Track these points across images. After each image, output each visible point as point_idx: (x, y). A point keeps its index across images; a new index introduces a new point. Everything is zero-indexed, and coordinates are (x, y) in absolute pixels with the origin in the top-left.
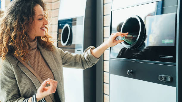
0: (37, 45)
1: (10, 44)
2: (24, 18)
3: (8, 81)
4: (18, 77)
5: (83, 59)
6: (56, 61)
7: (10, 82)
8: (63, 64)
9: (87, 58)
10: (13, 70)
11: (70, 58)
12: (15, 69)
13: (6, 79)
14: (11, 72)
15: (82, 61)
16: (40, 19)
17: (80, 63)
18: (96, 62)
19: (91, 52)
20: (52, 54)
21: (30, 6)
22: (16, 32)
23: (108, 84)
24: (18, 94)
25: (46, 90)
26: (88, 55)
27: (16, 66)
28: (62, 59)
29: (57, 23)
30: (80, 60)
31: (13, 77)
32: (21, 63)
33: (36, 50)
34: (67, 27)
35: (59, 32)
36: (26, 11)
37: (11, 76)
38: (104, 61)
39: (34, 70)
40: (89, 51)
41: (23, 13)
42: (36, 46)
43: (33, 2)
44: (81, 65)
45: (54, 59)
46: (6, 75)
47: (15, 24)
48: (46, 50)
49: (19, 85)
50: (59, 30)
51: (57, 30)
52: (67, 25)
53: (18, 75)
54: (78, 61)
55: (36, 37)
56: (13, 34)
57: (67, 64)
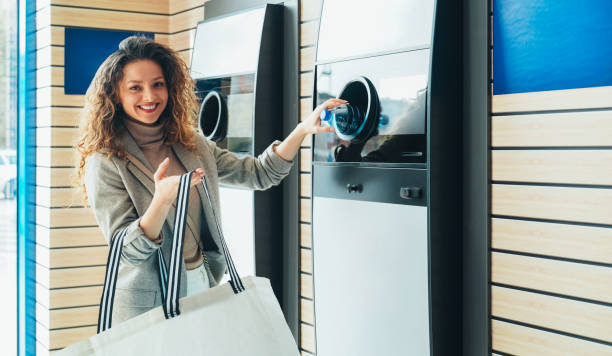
5: (259, 167)
8: (220, 175)
9: (266, 161)
10: (120, 173)
11: (232, 163)
12: (123, 171)
15: (257, 171)
18: (288, 170)
19: (274, 151)
23: (309, 223)
26: (268, 157)
27: (124, 168)
30: (254, 169)
31: (121, 186)
33: (161, 143)
34: (214, 97)
38: (302, 175)
40: (269, 150)
52: (213, 93)
57: (228, 175)
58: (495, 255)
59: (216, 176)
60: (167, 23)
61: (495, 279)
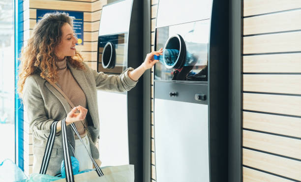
0: (67, 64)
1: (36, 65)
2: (51, 39)
3: (34, 101)
4: (44, 97)
5: (119, 81)
6: (88, 81)
7: (36, 101)
8: (97, 86)
9: (124, 79)
10: (41, 91)
13: (32, 99)
14: (37, 92)
15: (118, 84)
16: (69, 39)
17: (116, 85)
18: (134, 85)
19: (128, 74)
20: (84, 74)
21: (57, 27)
22: (42, 54)
24: (45, 114)
25: (76, 116)
26: (125, 77)
28: (96, 80)
29: (97, 40)
30: (116, 82)
31: (39, 96)
32: (49, 83)
33: (65, 70)
35: (100, 52)
36: (53, 32)
37: (38, 96)
39: (62, 90)
40: (126, 73)
41: (50, 34)
42: (65, 65)
43: (60, 22)
44: (117, 88)
45: (86, 79)
46: (33, 95)
47: (41, 46)
48: (77, 69)
49: (47, 104)
50: (100, 48)
51: (96, 49)
52: (109, 43)
53: (44, 95)
54: (113, 83)
55: (65, 57)
56: (38, 56)
57: (101, 86)
58: (244, 131)
59: (95, 86)
60: (90, 6)
61: (244, 145)
